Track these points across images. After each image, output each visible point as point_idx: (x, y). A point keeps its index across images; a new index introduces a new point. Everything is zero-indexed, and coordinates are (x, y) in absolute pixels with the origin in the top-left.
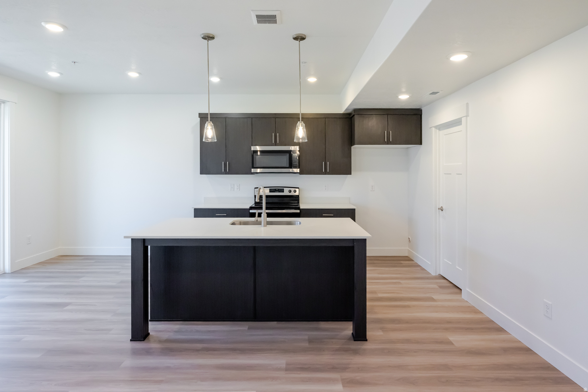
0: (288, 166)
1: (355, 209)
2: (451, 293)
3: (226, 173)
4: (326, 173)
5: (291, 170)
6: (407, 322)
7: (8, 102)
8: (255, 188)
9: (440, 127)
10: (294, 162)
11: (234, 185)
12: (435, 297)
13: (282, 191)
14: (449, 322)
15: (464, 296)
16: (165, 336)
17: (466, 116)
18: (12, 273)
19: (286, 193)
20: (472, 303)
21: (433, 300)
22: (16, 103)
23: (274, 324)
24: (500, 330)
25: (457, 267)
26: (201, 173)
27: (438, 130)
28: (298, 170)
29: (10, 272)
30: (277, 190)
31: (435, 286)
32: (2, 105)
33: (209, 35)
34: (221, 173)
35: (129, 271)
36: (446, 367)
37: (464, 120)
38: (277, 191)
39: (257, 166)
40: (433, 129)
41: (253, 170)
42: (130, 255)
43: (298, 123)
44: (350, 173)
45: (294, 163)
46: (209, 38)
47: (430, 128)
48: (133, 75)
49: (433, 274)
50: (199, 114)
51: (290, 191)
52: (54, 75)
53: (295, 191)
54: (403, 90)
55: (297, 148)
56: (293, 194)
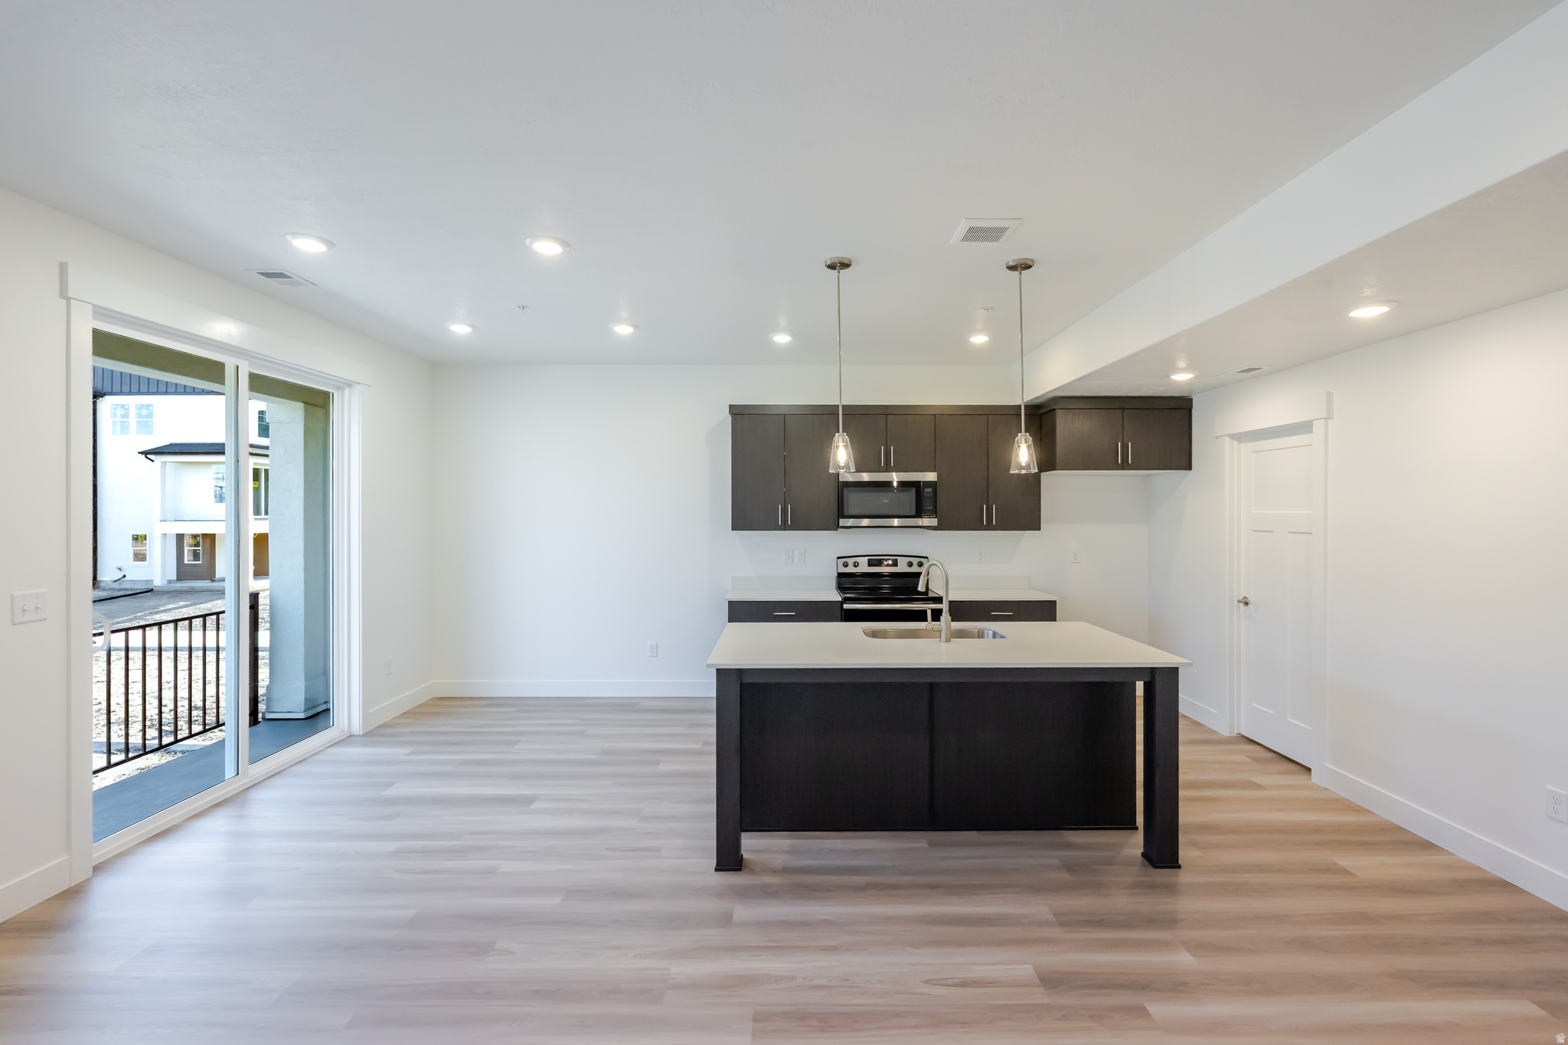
0: (914, 514)
1: (1055, 601)
2: (1286, 773)
3: (785, 527)
4: (989, 527)
5: (920, 522)
6: (1234, 830)
7: (358, 385)
8: (838, 558)
9: (1241, 437)
10: (925, 504)
11: (793, 550)
12: (1259, 779)
13: (894, 563)
14: (1317, 829)
15: (1316, 778)
16: (778, 860)
17: (1325, 418)
18: (365, 735)
19: (902, 567)
20: (1342, 793)
21: (1258, 787)
22: (370, 386)
23: (973, 835)
24: (1426, 846)
25: (1289, 720)
26: (736, 526)
27: (1236, 442)
28: (934, 522)
29: (361, 734)
30: (884, 561)
31: (1243, 758)
32: (347, 390)
33: (842, 260)
34: (775, 527)
35: (712, 731)
36: (1365, 918)
37: (1318, 426)
38: (884, 563)
39: (852, 512)
40: (1228, 438)
41: (843, 522)
42: (714, 694)
43: (1019, 437)
44: (1037, 527)
45: (925, 508)
46: (840, 265)
47: (1217, 437)
48: (624, 330)
49: (1225, 732)
50: (730, 406)
51: (910, 565)
52: (460, 330)
53: (921, 565)
54: (1182, 364)
55: (931, 476)
56: (915, 569)
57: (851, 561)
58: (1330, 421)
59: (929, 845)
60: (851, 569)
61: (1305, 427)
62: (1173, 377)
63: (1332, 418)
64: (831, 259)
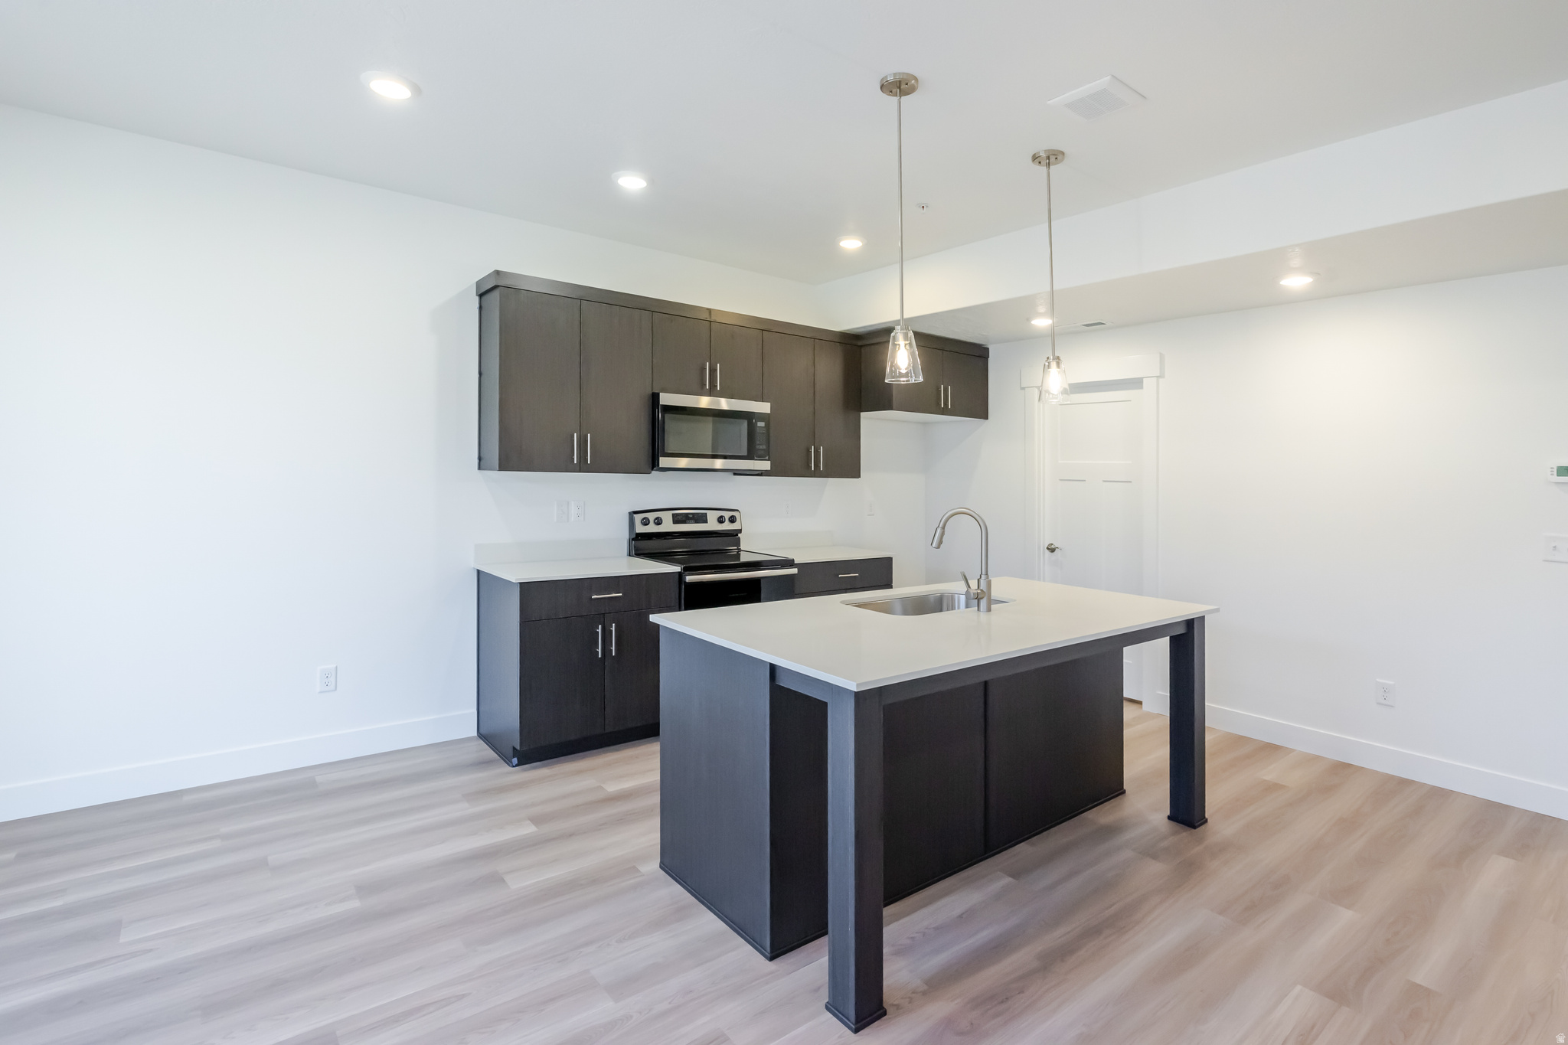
0: (743, 453)
1: (891, 559)
3: (583, 467)
4: (816, 473)
5: (752, 464)
8: (637, 513)
10: (758, 442)
11: (569, 503)
13: (703, 519)
17: (1157, 377)
19: (712, 525)
26: (505, 465)
28: (765, 465)
30: (691, 516)
34: (567, 467)
37: (1149, 384)
38: (691, 519)
39: (673, 450)
41: (664, 462)
44: (858, 473)
45: (758, 447)
46: (899, 87)
47: (1024, 388)
51: (721, 520)
53: (732, 520)
54: (1042, 309)
55: (764, 408)
56: (727, 526)
57: (652, 516)
58: (1161, 380)
59: (1012, 876)
60: (652, 528)
61: (1136, 383)
62: (1033, 322)
63: (1164, 377)
64: (895, 74)
